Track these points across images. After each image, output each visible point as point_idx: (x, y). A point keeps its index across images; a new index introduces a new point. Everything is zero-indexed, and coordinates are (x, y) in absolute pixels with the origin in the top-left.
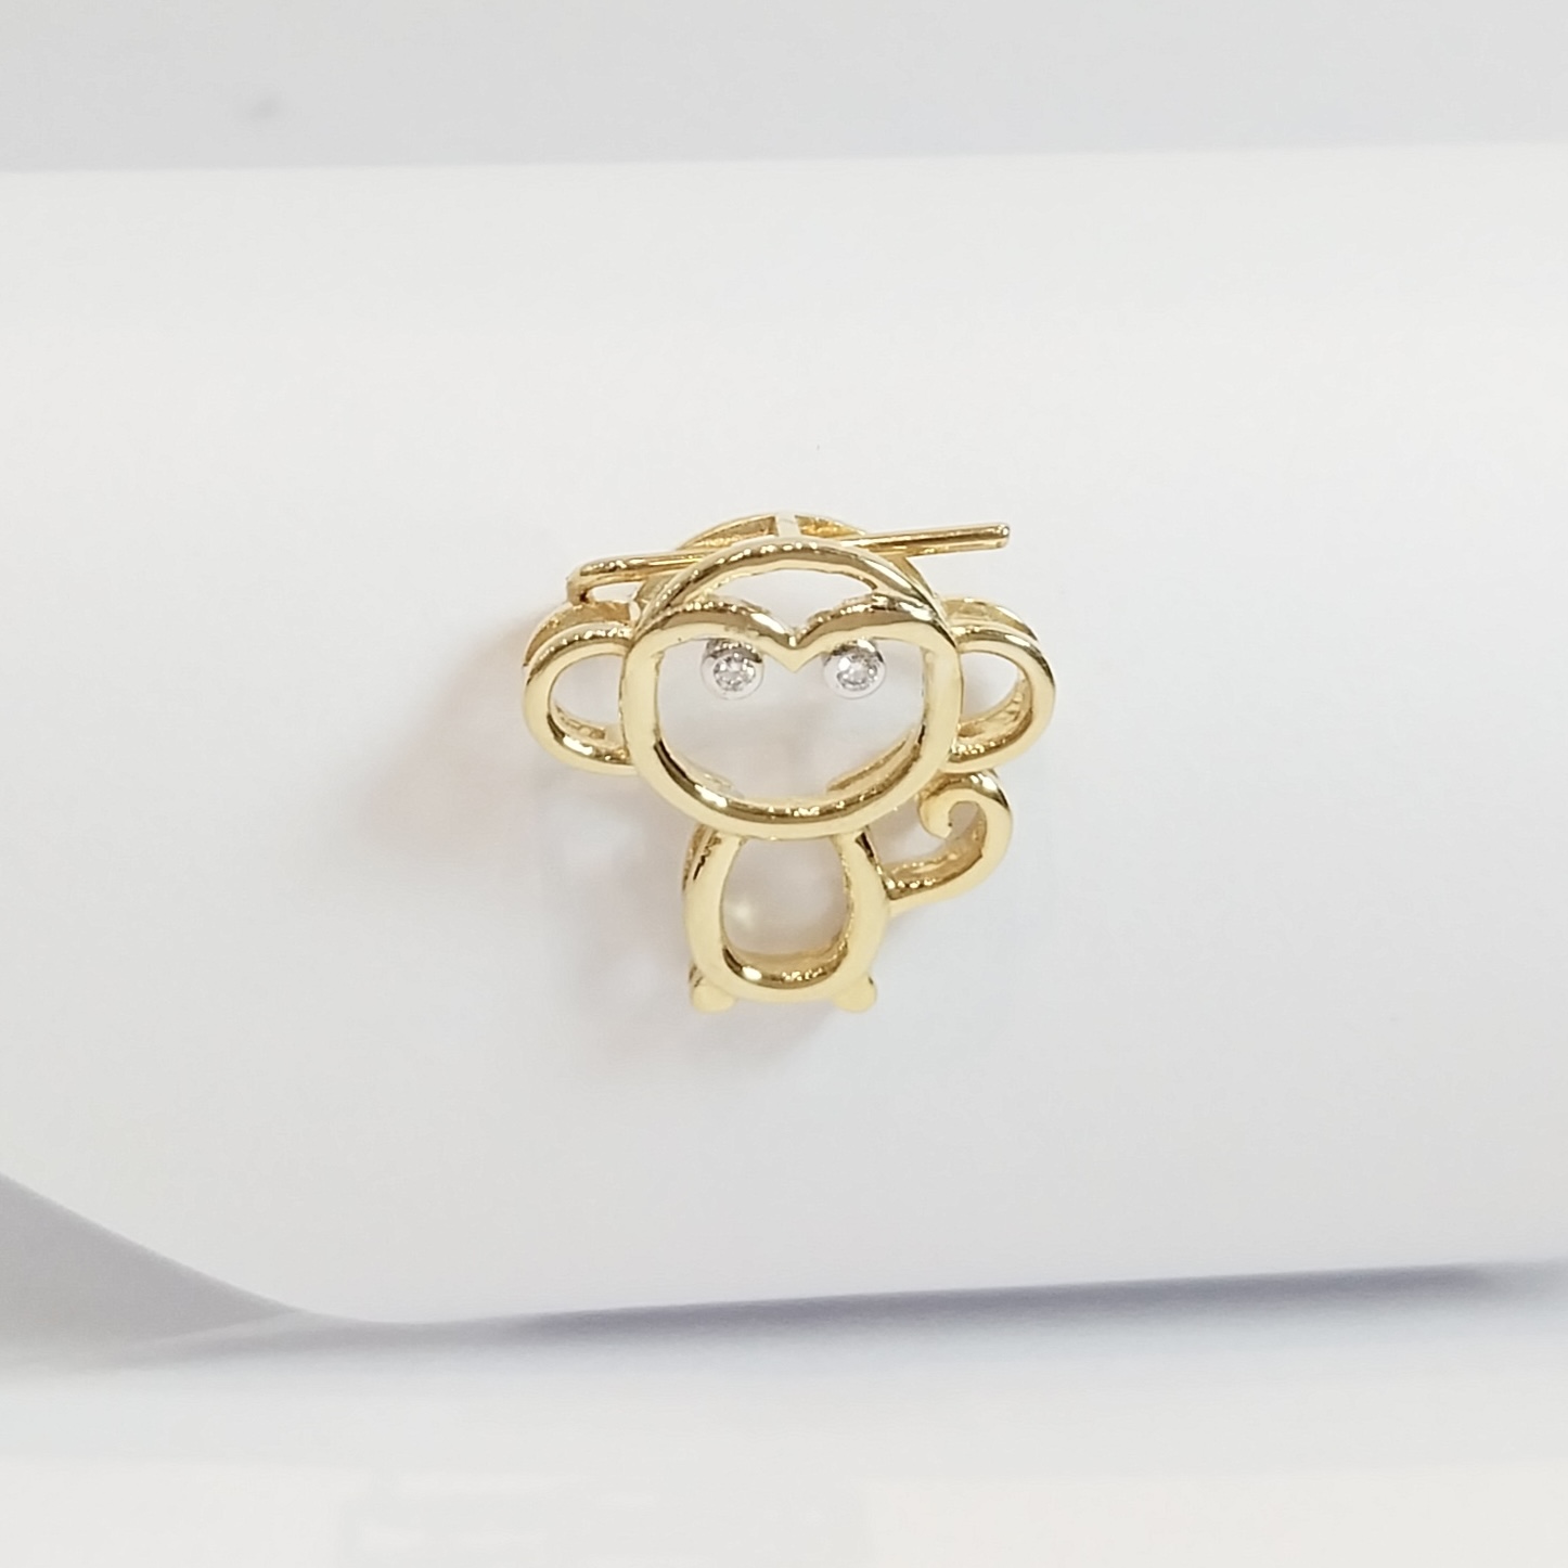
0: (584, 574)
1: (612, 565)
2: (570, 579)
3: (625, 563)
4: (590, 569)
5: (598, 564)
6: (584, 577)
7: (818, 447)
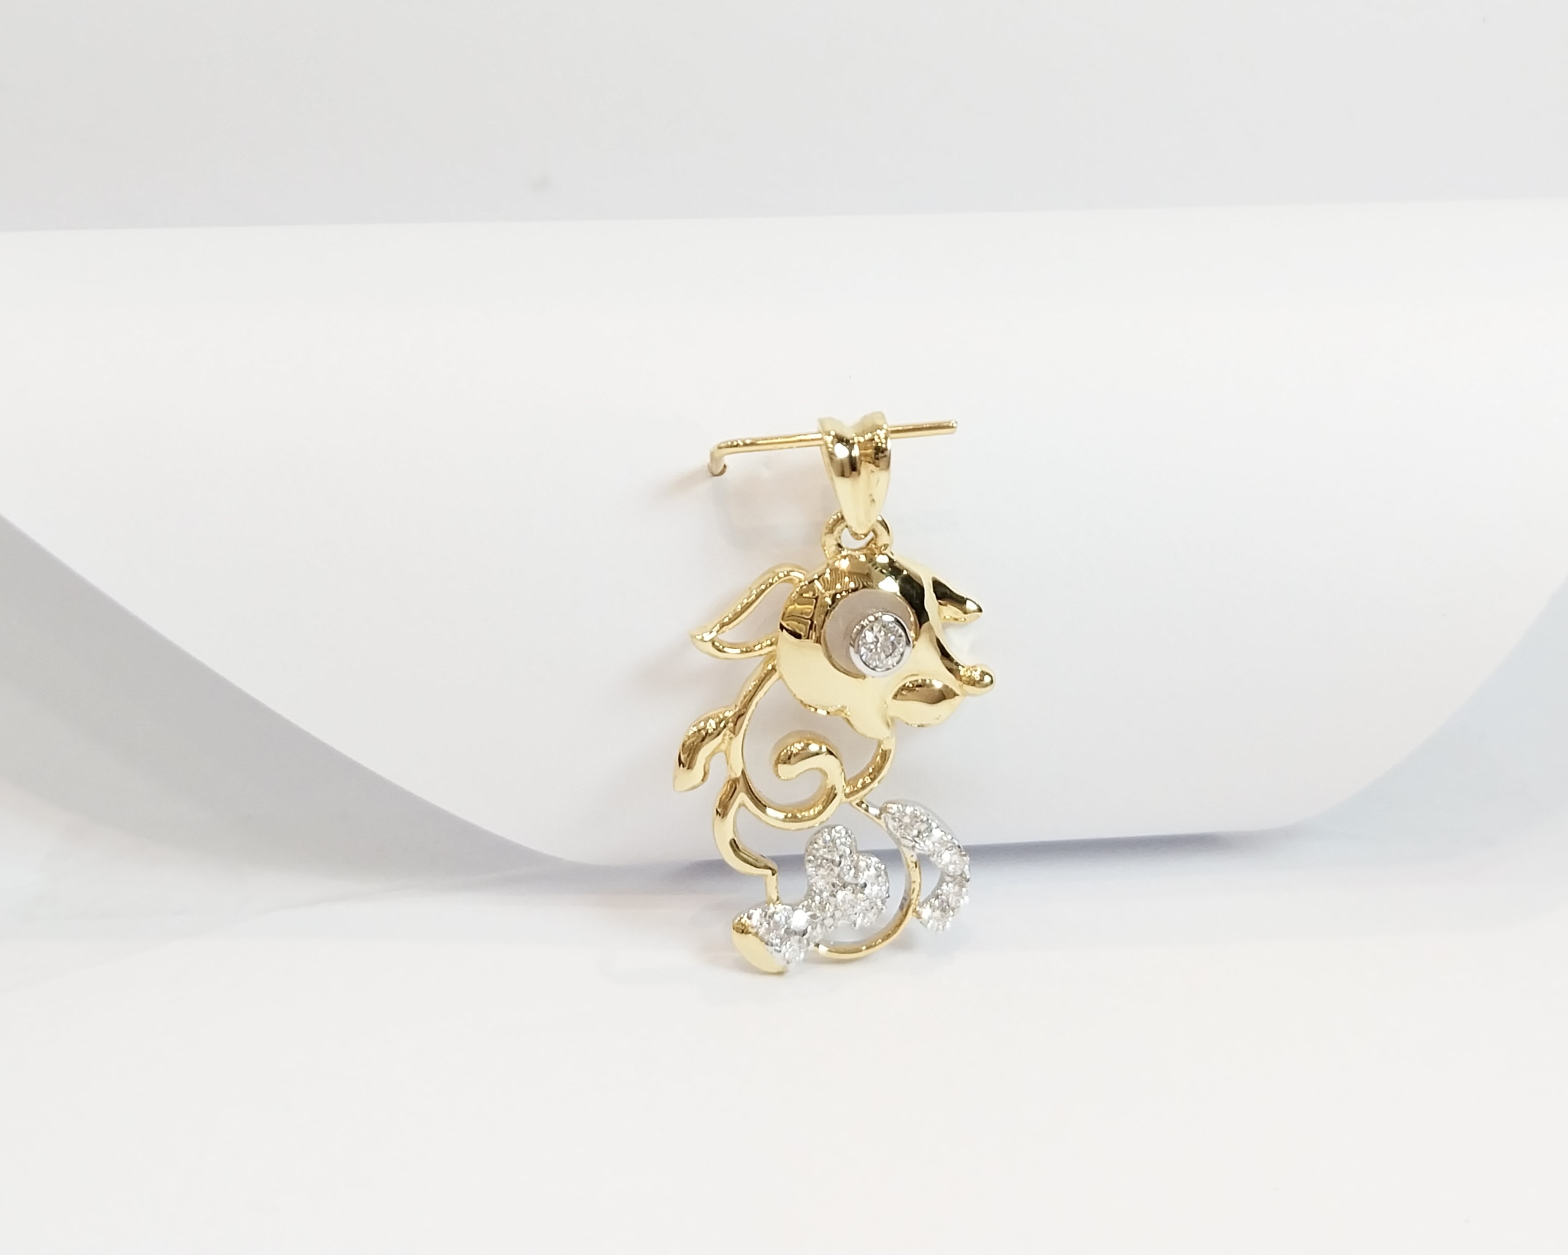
0: (720, 448)
1: (735, 443)
2: (712, 451)
3: (743, 442)
4: (723, 445)
5: (727, 442)
6: (720, 450)
7: (850, 377)
